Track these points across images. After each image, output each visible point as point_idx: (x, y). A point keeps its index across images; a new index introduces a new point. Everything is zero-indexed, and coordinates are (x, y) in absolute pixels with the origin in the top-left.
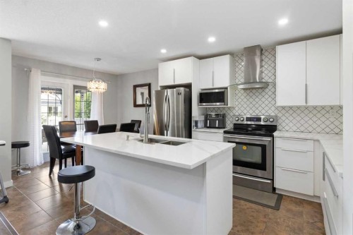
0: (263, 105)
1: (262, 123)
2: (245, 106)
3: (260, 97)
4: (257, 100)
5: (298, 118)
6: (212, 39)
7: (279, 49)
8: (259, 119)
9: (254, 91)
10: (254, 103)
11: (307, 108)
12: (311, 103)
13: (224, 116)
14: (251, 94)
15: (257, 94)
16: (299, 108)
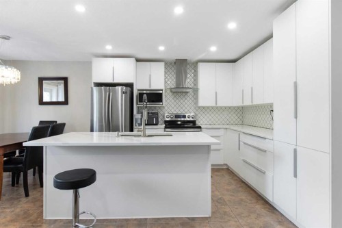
0: (186, 106)
1: (187, 119)
2: (173, 106)
3: (184, 99)
4: (182, 101)
5: (208, 115)
6: (162, 48)
7: (201, 65)
8: (184, 117)
9: (180, 94)
10: (180, 103)
11: (217, 108)
12: (219, 105)
13: (157, 114)
14: (177, 97)
15: (182, 97)
16: (212, 108)
